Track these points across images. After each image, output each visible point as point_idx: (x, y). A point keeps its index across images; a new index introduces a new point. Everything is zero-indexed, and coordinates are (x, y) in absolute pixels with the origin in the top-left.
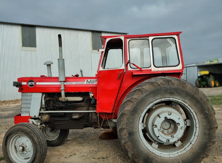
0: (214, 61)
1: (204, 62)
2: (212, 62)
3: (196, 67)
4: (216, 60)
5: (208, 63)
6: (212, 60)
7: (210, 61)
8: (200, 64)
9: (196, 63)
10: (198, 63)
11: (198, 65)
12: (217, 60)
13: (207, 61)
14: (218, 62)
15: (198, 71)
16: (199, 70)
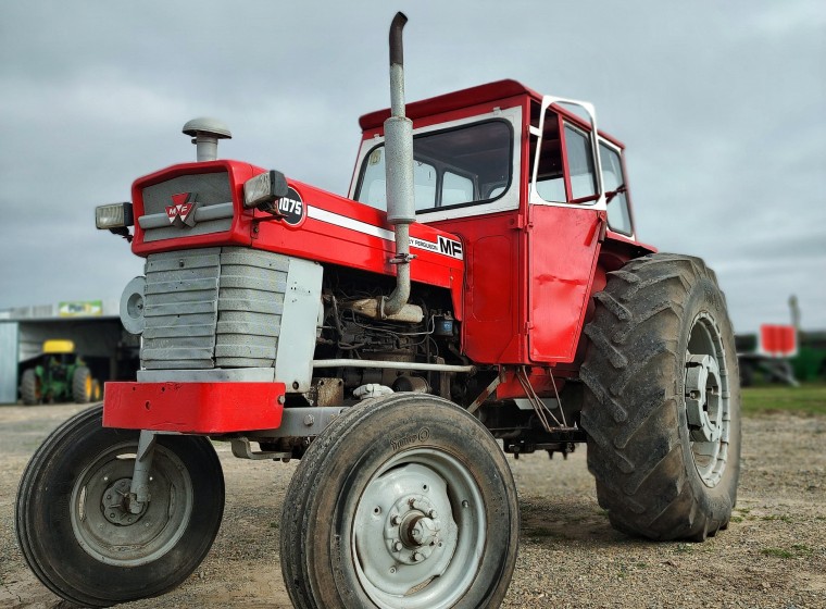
0: (87, 307)
1: (50, 308)
2: (79, 309)
3: (15, 326)
4: (94, 304)
5: (65, 312)
6: (78, 305)
7: (72, 307)
8: (30, 316)
9: (12, 310)
10: (24, 311)
11: (21, 317)
12: (100, 304)
13: (61, 305)
14: (101, 311)
15: (19, 342)
16: (23, 337)
